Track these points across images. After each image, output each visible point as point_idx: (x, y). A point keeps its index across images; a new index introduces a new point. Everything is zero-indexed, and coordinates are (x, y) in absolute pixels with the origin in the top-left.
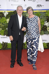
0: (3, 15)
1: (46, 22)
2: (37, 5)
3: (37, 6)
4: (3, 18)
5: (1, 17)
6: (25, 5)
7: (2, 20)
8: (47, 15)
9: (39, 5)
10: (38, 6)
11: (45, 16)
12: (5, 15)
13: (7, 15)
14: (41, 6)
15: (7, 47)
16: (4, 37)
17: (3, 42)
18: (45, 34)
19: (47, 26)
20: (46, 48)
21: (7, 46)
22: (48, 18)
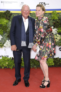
1: (52, 27)
2: (40, 3)
6: (22, 3)
8: (53, 18)
9: (42, 3)
11: (51, 19)
14: (45, 4)
19: (54, 34)
20: (52, 65)
22: (55, 22)
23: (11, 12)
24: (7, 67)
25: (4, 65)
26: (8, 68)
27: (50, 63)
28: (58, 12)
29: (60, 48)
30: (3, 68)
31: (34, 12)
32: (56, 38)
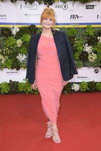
0: (11, 32)
1: (87, 45)
2: (71, 15)
3: (71, 17)
4: (10, 38)
5: (7, 37)
7: (8, 41)
8: (88, 33)
9: (74, 15)
10: (73, 17)
11: (85, 35)
12: (14, 32)
13: (17, 33)
14: (78, 17)
15: (17, 89)
16: (12, 72)
17: (11, 81)
18: (85, 66)
19: (89, 53)
20: (87, 90)
21: (18, 87)
22: (89, 38)
23: (37, 26)
24: (32, 92)
25: (29, 90)
26: (33, 94)
27: (84, 87)
28: (93, 26)
29: (96, 70)
30: (27, 93)
31: (64, 26)
32: (91, 58)
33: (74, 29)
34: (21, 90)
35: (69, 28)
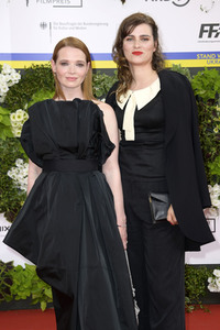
2: (203, 26)
3: (202, 31)
9: (211, 26)
10: (208, 30)
12: (2, 86)
13: (13, 90)
15: (8, 291)
21: (11, 283)
30: (43, 306)
31: (177, 62)
33: (213, 74)
34: (23, 295)
35: (194, 71)
